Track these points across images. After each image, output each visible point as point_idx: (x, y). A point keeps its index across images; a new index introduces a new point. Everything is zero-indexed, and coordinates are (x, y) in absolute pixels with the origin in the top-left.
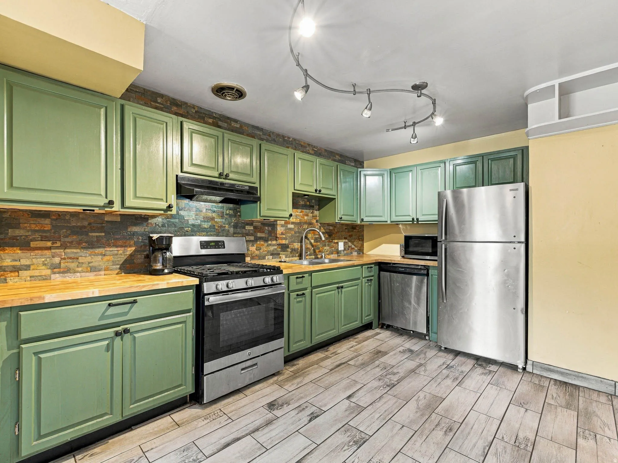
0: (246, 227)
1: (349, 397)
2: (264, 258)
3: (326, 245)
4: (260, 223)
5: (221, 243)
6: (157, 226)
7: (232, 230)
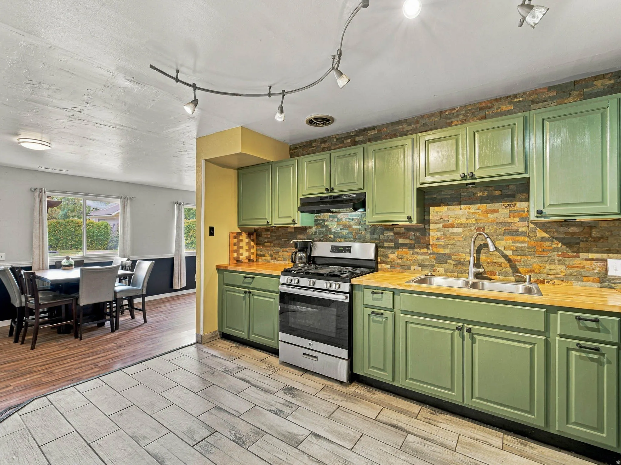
2: (408, 268)
5: (348, 248)
7: (368, 236)
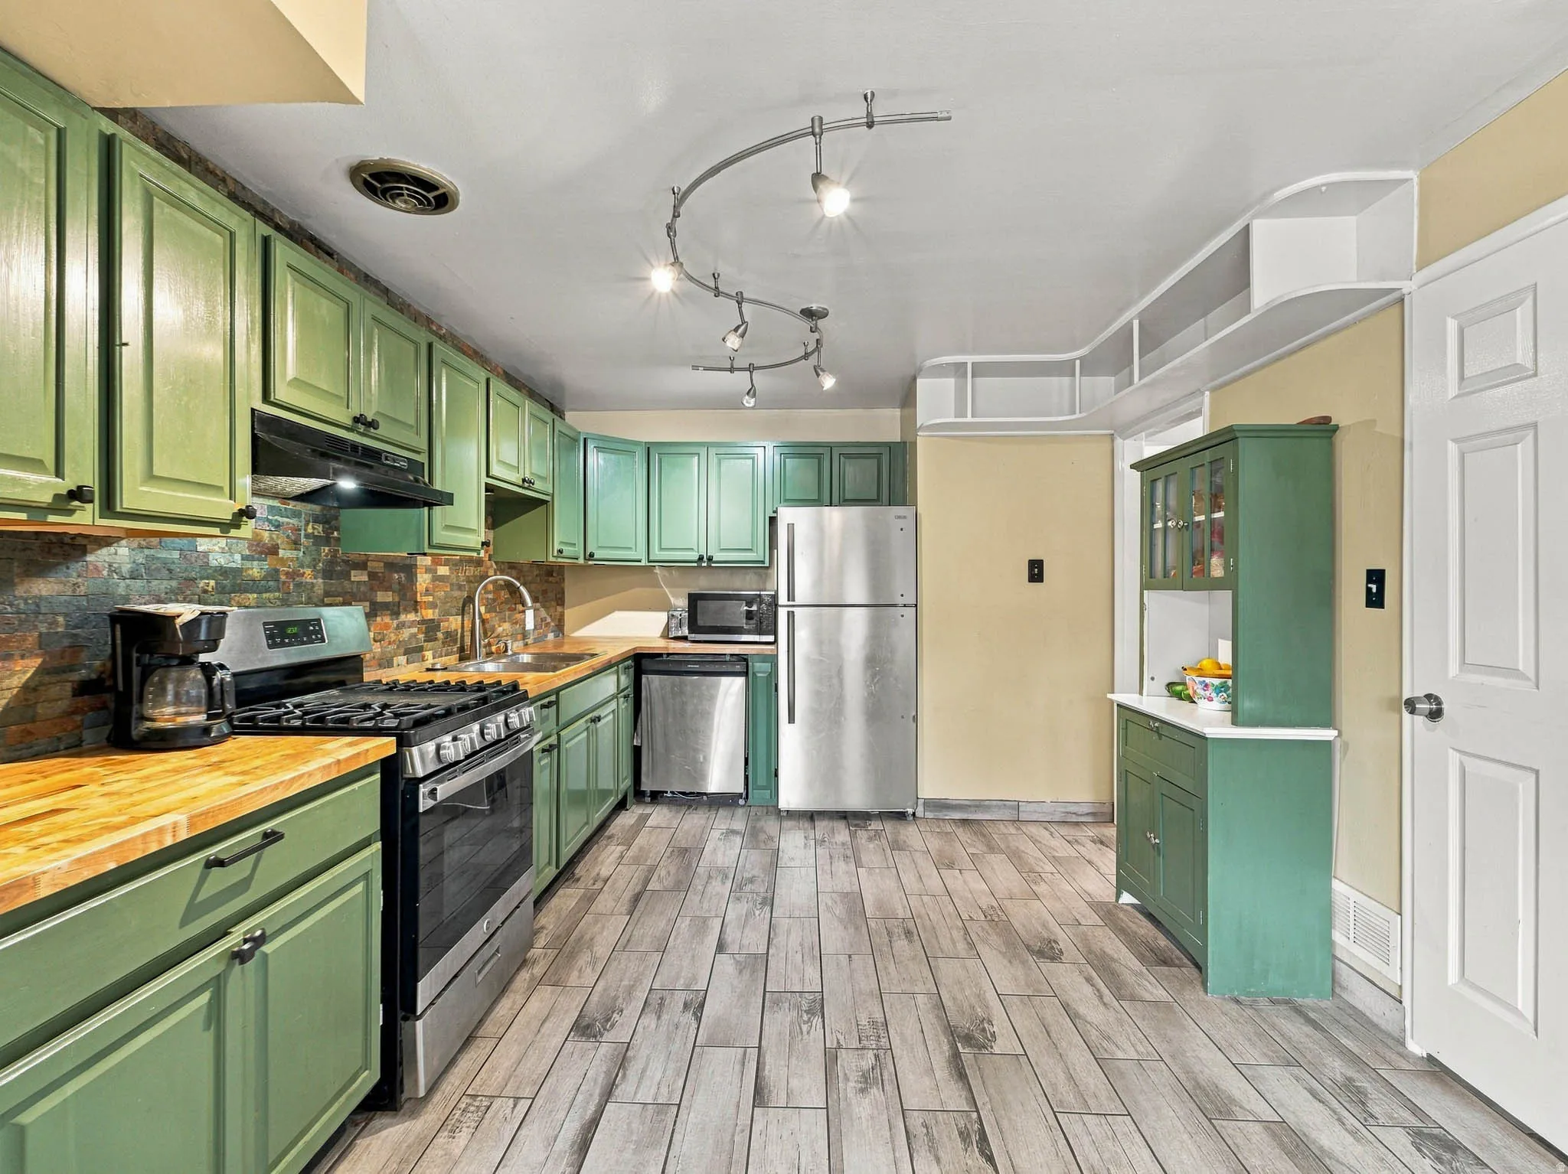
0: (353, 572)
1: (721, 948)
2: (389, 664)
3: (505, 618)
4: (382, 564)
5: (314, 625)
6: (116, 577)
